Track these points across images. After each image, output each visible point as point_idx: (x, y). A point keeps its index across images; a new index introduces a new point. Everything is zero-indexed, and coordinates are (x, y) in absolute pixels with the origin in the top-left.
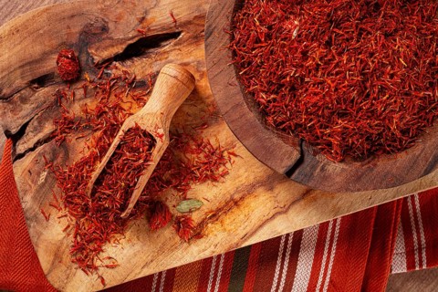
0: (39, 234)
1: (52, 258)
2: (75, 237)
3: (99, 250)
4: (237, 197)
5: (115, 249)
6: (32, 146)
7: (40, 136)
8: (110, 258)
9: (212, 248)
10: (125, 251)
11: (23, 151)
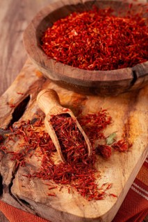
0: (60, 204)
1: (78, 208)
2: (78, 191)
3: (95, 186)
4: (126, 122)
5: (102, 180)
6: (12, 177)
7: (11, 170)
8: (104, 185)
9: (142, 145)
10: (108, 177)
11: (10, 182)
